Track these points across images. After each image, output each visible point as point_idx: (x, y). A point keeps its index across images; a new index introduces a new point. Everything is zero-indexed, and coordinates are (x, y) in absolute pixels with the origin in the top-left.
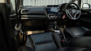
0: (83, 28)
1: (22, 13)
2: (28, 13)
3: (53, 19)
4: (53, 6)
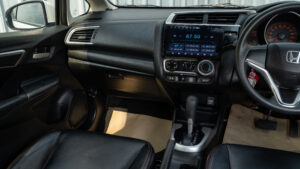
1: (68, 41)
2: (91, 43)
3: (191, 80)
4: (206, 18)
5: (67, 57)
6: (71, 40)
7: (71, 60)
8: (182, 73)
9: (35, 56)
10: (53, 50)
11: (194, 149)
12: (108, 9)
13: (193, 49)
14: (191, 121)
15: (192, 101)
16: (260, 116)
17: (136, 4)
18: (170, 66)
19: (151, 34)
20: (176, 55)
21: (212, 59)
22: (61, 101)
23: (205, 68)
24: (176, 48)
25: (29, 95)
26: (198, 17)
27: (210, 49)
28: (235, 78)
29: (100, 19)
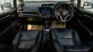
0: (75, 31)
1: (18, 12)
2: (23, 12)
3: (46, 18)
4: (47, 5)
5: (18, 15)
6: (19, 11)
7: (19, 16)
8: (44, 16)
9: (12, 16)
10: (15, 14)
11: (48, 30)
12: (24, 3)
13: (46, 12)
14: (47, 25)
15: (47, 22)
16: (57, 22)
17: (31, 1)
18: (42, 15)
19: (36, 9)
20: (43, 13)
21: (49, 13)
22: (18, 25)
23: (48, 15)
24: (43, 12)
25: (13, 25)
26: (46, 5)
27: (49, 11)
28: (54, 16)
29: (24, 6)
